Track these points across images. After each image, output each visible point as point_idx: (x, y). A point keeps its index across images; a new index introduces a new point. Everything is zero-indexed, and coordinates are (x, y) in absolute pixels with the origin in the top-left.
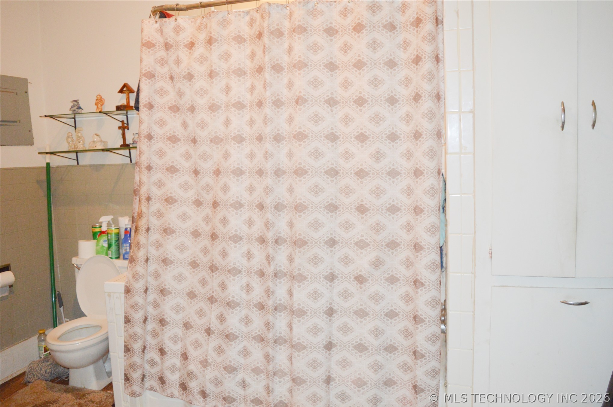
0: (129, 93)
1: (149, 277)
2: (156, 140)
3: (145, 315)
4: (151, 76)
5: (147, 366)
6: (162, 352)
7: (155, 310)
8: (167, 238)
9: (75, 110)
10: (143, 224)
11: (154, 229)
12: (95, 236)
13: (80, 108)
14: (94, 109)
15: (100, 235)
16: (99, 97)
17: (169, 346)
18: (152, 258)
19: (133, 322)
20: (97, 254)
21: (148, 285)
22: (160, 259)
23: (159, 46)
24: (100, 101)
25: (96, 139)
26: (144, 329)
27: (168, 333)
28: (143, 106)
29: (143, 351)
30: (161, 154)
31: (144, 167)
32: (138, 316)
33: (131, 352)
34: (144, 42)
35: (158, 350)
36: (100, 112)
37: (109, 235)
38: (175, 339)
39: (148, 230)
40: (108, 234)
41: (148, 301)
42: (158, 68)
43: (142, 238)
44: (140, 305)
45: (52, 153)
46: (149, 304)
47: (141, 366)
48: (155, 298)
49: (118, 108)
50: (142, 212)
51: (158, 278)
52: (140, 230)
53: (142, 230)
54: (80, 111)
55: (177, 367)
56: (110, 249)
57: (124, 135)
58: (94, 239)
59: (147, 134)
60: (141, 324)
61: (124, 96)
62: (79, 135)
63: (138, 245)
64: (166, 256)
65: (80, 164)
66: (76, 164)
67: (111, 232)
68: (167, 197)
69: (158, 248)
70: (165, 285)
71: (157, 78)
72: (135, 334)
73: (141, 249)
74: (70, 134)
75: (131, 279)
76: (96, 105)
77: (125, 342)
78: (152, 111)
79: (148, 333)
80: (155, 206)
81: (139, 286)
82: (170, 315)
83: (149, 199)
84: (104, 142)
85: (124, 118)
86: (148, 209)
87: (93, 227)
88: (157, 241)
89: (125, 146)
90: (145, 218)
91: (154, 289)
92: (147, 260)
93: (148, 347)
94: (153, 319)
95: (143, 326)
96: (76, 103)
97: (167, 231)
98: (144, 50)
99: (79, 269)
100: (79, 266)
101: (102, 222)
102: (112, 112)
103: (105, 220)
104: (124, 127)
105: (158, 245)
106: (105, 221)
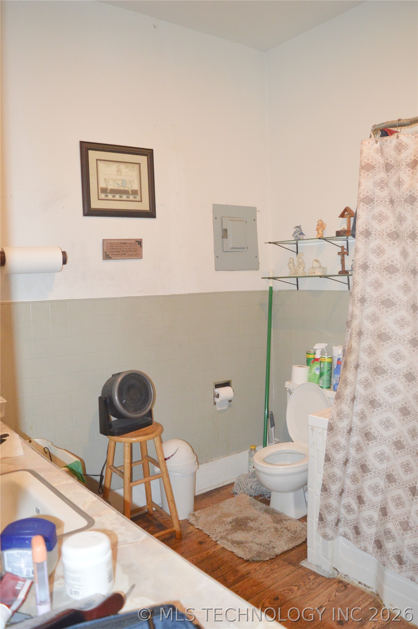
0: (350, 217)
1: (354, 417)
2: (372, 270)
3: (346, 457)
4: (369, 200)
5: (343, 511)
6: (360, 500)
7: (357, 453)
8: (377, 378)
9: (297, 236)
10: (352, 359)
11: (364, 366)
12: (309, 362)
13: (302, 234)
14: (315, 234)
15: (313, 362)
16: (320, 222)
17: (368, 495)
18: (360, 397)
19: (333, 462)
20: (309, 381)
21: (353, 425)
22: (368, 399)
23: (379, 168)
24: (321, 226)
25: (316, 264)
26: (344, 472)
27: (369, 482)
28: (359, 233)
29: (341, 494)
30: (377, 285)
31: (357, 299)
32: (339, 457)
33: (328, 492)
34: (363, 164)
35: (356, 497)
36: (319, 238)
37: (322, 364)
38: (375, 490)
39: (357, 367)
40: (321, 362)
41: (351, 442)
42: (377, 191)
43: (350, 375)
44: (342, 445)
45: (274, 278)
46: (351, 445)
47: (337, 510)
48: (359, 441)
49: (339, 234)
50: (352, 348)
51: (364, 419)
52: (349, 367)
53: (351, 367)
54: (301, 237)
55: (374, 520)
56: (321, 378)
57: (343, 261)
58: (307, 365)
59: (362, 263)
60: (341, 466)
61: (345, 220)
62: (300, 260)
63: (345, 381)
64: (374, 398)
65: (299, 289)
66: (296, 289)
67: (323, 361)
68: (380, 333)
69: (366, 387)
70: (371, 429)
71: (376, 203)
72: (333, 475)
73: (348, 386)
74: (292, 260)
75: (335, 416)
76: (316, 230)
77: (323, 480)
78: (369, 239)
79: (348, 476)
80: (367, 342)
81: (343, 425)
82: (373, 462)
83: (360, 334)
84: (323, 268)
85: (344, 243)
86: (359, 344)
87: (307, 353)
88: (366, 380)
89: (344, 272)
90: (355, 354)
91: (358, 431)
92: (353, 399)
93: (346, 490)
94: (354, 462)
95: (343, 468)
96: (298, 229)
97: (378, 370)
98: (363, 174)
99: (291, 394)
100: (291, 390)
101: (316, 350)
102: (332, 238)
103: (319, 347)
104: (344, 253)
105: (367, 384)
106: (319, 349)
